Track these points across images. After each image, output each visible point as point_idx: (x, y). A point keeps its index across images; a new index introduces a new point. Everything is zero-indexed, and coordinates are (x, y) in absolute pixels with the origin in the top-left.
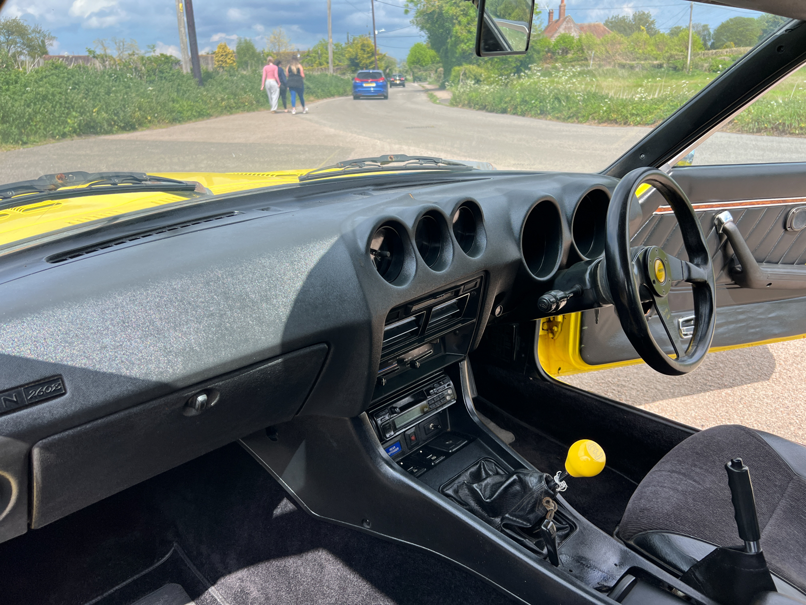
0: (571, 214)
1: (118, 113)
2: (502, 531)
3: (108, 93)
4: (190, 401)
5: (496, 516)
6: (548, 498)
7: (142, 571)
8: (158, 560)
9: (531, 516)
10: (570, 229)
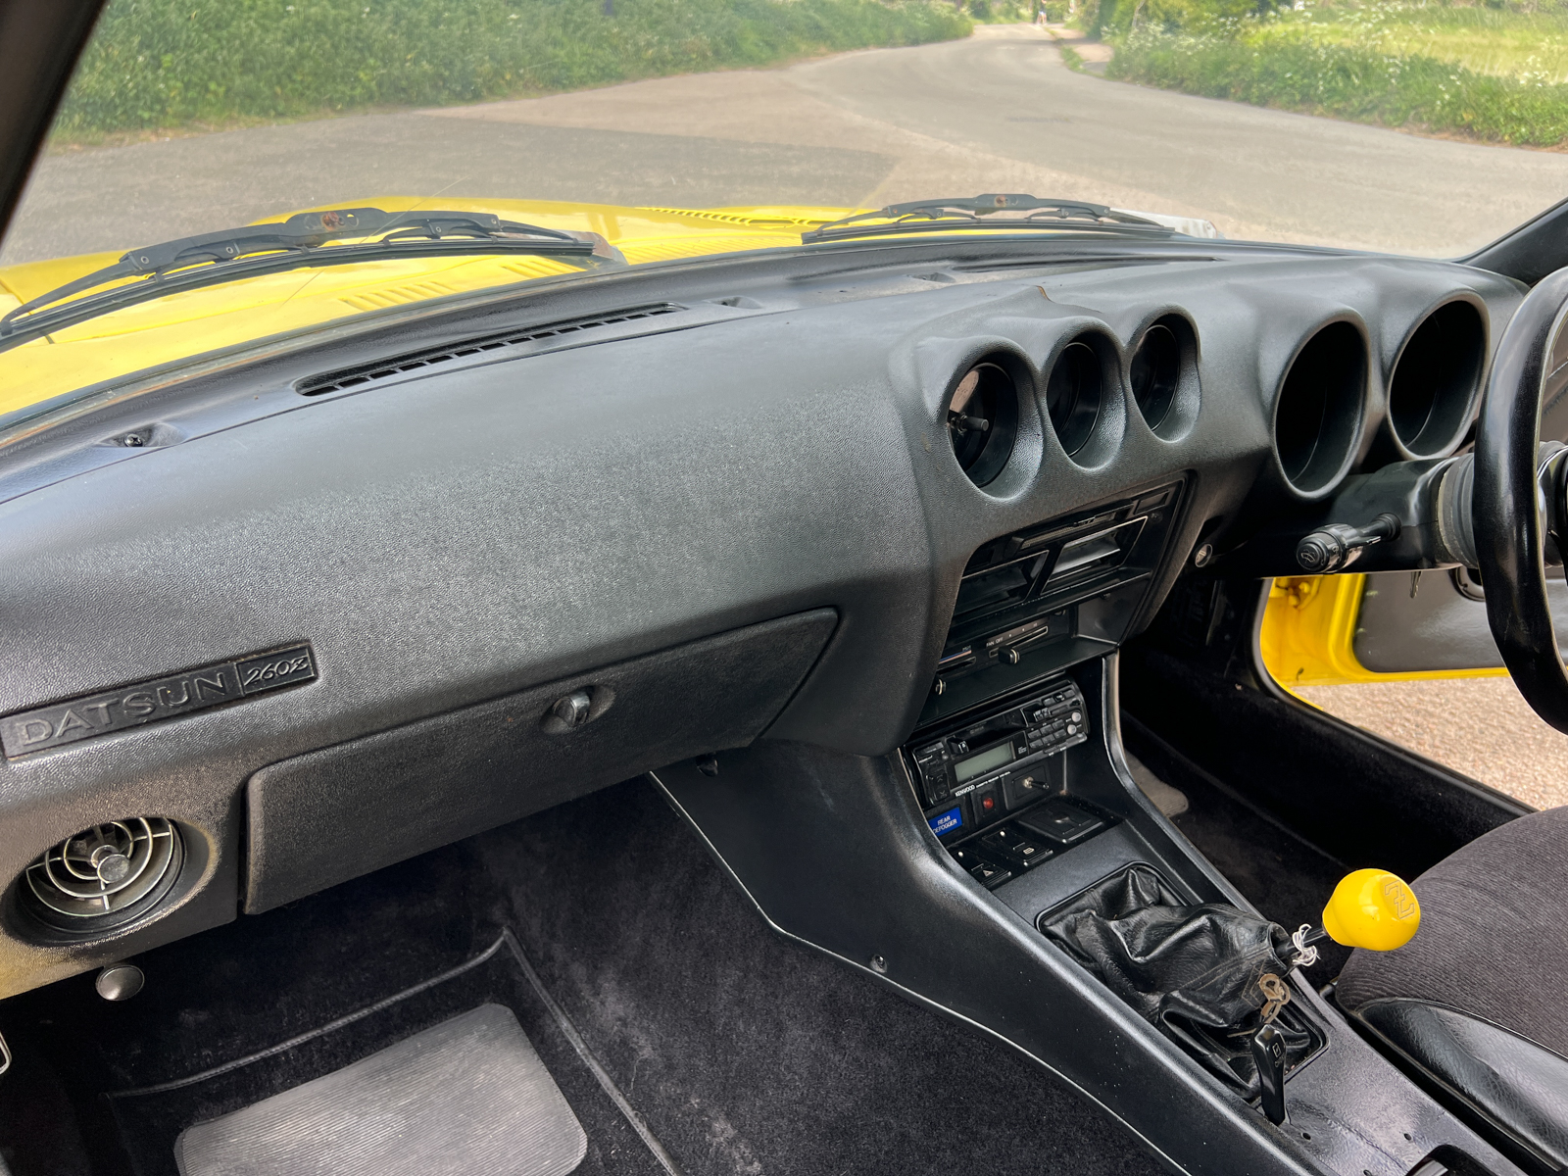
0: (1391, 354)
1: (451, 63)
2: (1159, 1025)
3: (435, 23)
4: (556, 705)
5: (1151, 990)
6: (1272, 977)
7: (444, 971)
8: (474, 957)
9: (1230, 1007)
10: (1385, 386)
